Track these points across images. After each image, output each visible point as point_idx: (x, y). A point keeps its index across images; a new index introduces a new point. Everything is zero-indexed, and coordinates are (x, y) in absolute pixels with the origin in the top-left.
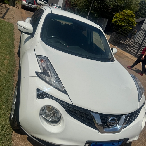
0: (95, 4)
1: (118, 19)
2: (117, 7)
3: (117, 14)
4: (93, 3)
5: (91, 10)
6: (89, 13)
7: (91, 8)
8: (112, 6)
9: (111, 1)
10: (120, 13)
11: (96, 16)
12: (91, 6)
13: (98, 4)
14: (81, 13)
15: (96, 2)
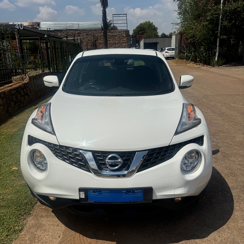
0: (226, 23)
4: (222, 23)
5: (220, 36)
6: (218, 42)
7: (221, 33)
11: (233, 41)
12: (219, 29)
13: (230, 22)
14: (204, 46)
15: (226, 19)
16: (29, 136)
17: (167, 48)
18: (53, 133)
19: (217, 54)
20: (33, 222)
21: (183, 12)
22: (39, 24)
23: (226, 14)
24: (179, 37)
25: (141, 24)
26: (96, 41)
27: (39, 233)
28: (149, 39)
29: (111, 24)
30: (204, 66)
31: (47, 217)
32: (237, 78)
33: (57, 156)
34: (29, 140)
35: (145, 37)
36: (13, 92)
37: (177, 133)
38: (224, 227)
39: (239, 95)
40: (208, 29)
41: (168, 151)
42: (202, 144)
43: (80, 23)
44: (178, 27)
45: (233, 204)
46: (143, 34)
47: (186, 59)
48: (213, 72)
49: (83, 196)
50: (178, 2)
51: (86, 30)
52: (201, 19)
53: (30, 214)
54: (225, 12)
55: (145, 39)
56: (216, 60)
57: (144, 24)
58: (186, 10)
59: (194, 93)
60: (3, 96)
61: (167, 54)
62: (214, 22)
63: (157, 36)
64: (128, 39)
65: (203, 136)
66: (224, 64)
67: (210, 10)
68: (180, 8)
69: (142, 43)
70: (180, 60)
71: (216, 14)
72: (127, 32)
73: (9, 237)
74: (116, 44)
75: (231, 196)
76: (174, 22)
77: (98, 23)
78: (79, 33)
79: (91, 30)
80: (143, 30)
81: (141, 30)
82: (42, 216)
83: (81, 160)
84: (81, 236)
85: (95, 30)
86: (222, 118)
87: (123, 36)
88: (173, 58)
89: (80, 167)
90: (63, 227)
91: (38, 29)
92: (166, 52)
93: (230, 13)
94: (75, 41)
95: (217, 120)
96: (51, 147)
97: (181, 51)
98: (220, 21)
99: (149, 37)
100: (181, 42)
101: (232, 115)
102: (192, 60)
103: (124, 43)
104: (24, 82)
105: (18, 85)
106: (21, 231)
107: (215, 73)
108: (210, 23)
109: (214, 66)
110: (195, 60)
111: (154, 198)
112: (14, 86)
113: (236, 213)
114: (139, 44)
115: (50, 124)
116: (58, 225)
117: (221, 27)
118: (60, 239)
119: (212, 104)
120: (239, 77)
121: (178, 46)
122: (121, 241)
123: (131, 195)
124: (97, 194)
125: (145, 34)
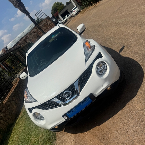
16: (28, 109)
17: (73, 9)
18: (36, 101)
20: (59, 142)
22: (6, 48)
25: (52, 7)
26: (37, 34)
29: (39, 19)
30: (97, 4)
31: (64, 135)
34: (29, 111)
35: (59, 12)
36: (16, 90)
39: (121, 7)
43: (24, 32)
45: (142, 69)
46: (57, 11)
47: (86, 7)
48: (103, 3)
49: (66, 118)
51: (29, 33)
53: (56, 139)
55: (60, 13)
57: (54, 6)
59: (99, 23)
60: (13, 95)
61: (75, 12)
63: (64, 7)
64: (51, 20)
65: (100, 53)
69: (60, 16)
70: (84, 10)
72: (48, 17)
74: (47, 28)
77: (32, 25)
78: (27, 37)
79: (31, 31)
80: (56, 9)
81: (55, 10)
83: (54, 104)
85: (33, 29)
86: (118, 26)
87: (48, 21)
88: (80, 11)
89: (56, 107)
90: (73, 135)
91: (8, 50)
92: (74, 11)
94: (27, 43)
95: (116, 30)
96: (39, 107)
97: (80, 5)
99: (61, 10)
100: (77, 1)
101: (123, 21)
102: (89, 5)
103: (51, 24)
104: (18, 81)
105: (16, 85)
107: (104, 3)
110: (91, 4)
111: (96, 96)
112: (15, 87)
114: (59, 18)
115: (32, 98)
116: (70, 136)
118: (74, 141)
119: (110, 22)
121: (77, 4)
122: (100, 123)
123: (85, 103)
124: (71, 113)
125: (58, 10)
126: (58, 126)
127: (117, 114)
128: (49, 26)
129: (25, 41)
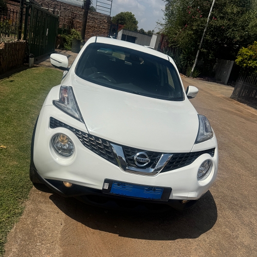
0: (208, 37)
1: (246, 57)
2: (248, 38)
3: (244, 50)
4: (205, 36)
5: (201, 48)
6: (198, 54)
7: (202, 45)
8: (238, 38)
9: (237, 30)
10: (250, 47)
11: (211, 56)
12: (201, 41)
13: (213, 37)
14: (184, 54)
15: (210, 33)
16: (51, 118)
19: (194, 65)
20: (31, 206)
21: (170, 14)
23: (210, 28)
24: (160, 38)
25: (122, 13)
26: (73, 18)
27: (40, 218)
28: (128, 32)
31: (46, 203)
32: (210, 94)
33: (84, 144)
34: (50, 122)
35: (124, 28)
37: (197, 142)
38: (211, 230)
40: (191, 39)
41: (188, 157)
42: (213, 155)
44: (161, 28)
46: (122, 24)
49: (106, 187)
50: (167, 3)
51: (65, 4)
52: (187, 27)
53: (27, 198)
54: (210, 26)
55: (124, 31)
56: (192, 71)
57: (125, 14)
58: (172, 13)
62: (198, 33)
63: (136, 30)
64: (109, 25)
65: (214, 148)
66: (198, 77)
67: (196, 21)
68: (167, 9)
69: (120, 34)
71: (202, 26)
72: (109, 18)
73: (10, 219)
74: (95, 27)
75: (215, 204)
76: (159, 22)
79: (70, 5)
80: (123, 20)
81: (121, 20)
82: (40, 202)
83: (110, 153)
84: (83, 225)
85: (75, 7)
87: (104, 22)
89: (108, 158)
90: (63, 215)
93: (214, 29)
94: (54, 13)
96: (79, 134)
98: (204, 34)
99: (128, 29)
100: (161, 44)
103: (104, 29)
106: (21, 214)
108: (194, 34)
109: (188, 77)
111: (171, 198)
113: (220, 220)
114: (117, 34)
116: (58, 213)
117: (203, 40)
118: (62, 226)
120: (211, 92)
121: (157, 47)
122: (123, 234)
123: (152, 192)
124: (120, 187)
125: (125, 25)
126: (73, 184)
127: (158, 242)
128: (99, 28)
129: (54, 8)
